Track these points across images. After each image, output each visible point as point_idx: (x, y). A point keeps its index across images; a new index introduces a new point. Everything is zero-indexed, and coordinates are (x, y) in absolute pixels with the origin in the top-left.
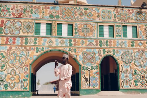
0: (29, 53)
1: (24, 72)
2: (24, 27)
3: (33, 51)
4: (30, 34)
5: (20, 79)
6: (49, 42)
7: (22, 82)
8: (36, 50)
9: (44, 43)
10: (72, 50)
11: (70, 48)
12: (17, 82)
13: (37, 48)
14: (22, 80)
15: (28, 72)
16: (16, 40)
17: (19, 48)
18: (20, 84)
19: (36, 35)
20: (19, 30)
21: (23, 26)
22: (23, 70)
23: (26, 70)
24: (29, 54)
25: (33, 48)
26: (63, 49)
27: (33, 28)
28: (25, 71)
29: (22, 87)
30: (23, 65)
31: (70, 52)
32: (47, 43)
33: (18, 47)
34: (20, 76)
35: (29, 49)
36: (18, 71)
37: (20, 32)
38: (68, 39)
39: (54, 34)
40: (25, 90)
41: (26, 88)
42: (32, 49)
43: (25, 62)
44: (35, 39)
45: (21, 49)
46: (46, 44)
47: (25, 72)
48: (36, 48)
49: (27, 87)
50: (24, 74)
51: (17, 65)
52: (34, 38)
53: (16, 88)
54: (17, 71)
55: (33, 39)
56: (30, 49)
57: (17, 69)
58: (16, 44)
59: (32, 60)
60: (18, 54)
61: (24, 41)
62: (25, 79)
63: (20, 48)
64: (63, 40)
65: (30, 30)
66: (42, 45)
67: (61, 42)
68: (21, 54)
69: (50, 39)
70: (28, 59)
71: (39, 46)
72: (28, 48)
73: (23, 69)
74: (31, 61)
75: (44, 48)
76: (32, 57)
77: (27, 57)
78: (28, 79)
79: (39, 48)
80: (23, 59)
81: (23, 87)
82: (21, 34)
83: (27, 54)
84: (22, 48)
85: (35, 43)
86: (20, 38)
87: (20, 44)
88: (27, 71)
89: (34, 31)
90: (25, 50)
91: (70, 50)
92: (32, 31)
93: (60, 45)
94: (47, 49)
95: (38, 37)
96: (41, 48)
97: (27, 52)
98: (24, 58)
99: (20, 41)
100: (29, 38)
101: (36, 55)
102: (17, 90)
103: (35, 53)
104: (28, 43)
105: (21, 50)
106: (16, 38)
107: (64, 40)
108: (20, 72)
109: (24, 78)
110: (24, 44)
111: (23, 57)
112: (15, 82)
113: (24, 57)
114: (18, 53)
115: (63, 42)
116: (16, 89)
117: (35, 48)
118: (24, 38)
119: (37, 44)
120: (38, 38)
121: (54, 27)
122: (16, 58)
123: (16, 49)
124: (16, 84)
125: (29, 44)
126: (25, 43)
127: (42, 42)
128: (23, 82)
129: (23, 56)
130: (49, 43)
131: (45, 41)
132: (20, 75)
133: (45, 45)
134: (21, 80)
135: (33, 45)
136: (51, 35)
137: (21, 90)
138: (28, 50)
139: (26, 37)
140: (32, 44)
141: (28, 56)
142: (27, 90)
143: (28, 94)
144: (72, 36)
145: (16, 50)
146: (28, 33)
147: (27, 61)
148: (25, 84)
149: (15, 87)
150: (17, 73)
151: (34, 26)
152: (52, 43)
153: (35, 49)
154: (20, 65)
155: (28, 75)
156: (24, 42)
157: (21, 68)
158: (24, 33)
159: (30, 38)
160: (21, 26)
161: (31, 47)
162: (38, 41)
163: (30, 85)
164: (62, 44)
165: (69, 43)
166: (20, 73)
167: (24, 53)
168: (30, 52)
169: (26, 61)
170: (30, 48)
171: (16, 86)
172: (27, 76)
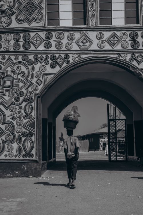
0: (33, 68)
1: (24, 114)
2: (21, 8)
3: (43, 64)
4: (34, 24)
5: (15, 132)
6: (82, 42)
7: (20, 139)
8: (50, 62)
9: (70, 44)
10: (140, 59)
11: (133, 54)
12: (8, 139)
13: (53, 58)
14: (20, 134)
15: (33, 114)
16: (3, 40)
17: (9, 58)
18: (15, 145)
19: (48, 25)
20: (9, 16)
21: (17, 5)
22: (23, 111)
23: (28, 111)
24: (34, 73)
25: (44, 56)
26: (116, 56)
27: (41, 8)
28: (25, 112)
29: (19, 151)
30: (21, 98)
31: (135, 63)
32: (77, 43)
33: (7, 57)
34: (16, 126)
35: (34, 60)
36: (10, 113)
37: (11, 20)
38: (128, 33)
39: (92, 23)
40: (28, 158)
41: (29, 154)
42: (41, 59)
43: (25, 91)
44: (46, 36)
45: (15, 61)
46: (75, 47)
47: (27, 116)
48: (49, 56)
49: (33, 152)
50: (25, 121)
51: (7, 98)
52: (45, 33)
53: (7, 153)
54: (7, 113)
55: (42, 35)
56: (37, 61)
57: (7, 108)
58: (2, 49)
59: (42, 85)
60: (9, 73)
61: (22, 42)
62: (28, 132)
63: (12, 57)
64: (114, 36)
65: (34, 15)
66: (64, 49)
67: (112, 39)
68: (14, 73)
69: (85, 35)
70: (32, 84)
71: (59, 51)
72: (31, 57)
73: (20, 108)
74: (40, 87)
75: (70, 55)
76: (41, 79)
77: (29, 79)
78: (35, 133)
79: (57, 56)
80: (21, 84)
81: (24, 153)
82: (14, 25)
83: (31, 73)
84: (16, 58)
85: (48, 45)
86: (12, 35)
87: (12, 49)
88: (31, 112)
89: (44, 17)
90: (24, 62)
91: (133, 58)
92: (40, 17)
93: (107, 47)
94: (77, 59)
95: (55, 30)
96: (63, 56)
97: (30, 67)
98: (23, 82)
99: (12, 42)
100: (32, 34)
101: (50, 74)
102: (8, 158)
103: (49, 70)
104: (30, 46)
105: (14, 64)
106: (3, 35)
107: (118, 34)
108: (15, 115)
109: (24, 130)
110: (22, 49)
111: (20, 79)
112: (4, 139)
113: (22, 79)
114: (9, 69)
115: (116, 39)
116: (6, 156)
117: (47, 57)
118: (22, 35)
119: (53, 48)
120: (54, 34)
121: (92, 5)
122: (4, 83)
123: (4, 61)
124: (6, 146)
125: (32, 48)
126: (23, 45)
127: (65, 41)
128: (23, 139)
129: (19, 77)
130: (81, 44)
131: (71, 40)
132: (14, 122)
133: (73, 49)
134: (17, 135)
135: (44, 49)
136: (85, 24)
137: (17, 158)
138: (30, 63)
139: (26, 31)
140: (41, 48)
141: (32, 76)
142: (34, 158)
143: (35, 169)
144: (138, 23)
145: (4, 64)
146: (30, 22)
147: (30, 89)
148: (28, 145)
149: (5, 153)
150: (8, 119)
151: (43, 5)
152: (88, 44)
153: (49, 60)
154: (13, 100)
155: (34, 123)
156: (21, 44)
157: (17, 107)
158: (20, 21)
159: (35, 33)
160: (14, 5)
161: (39, 56)
162: (56, 39)
163: (40, 147)
164: (114, 44)
165: (130, 42)
166: (14, 118)
167: (23, 69)
168: (37, 67)
169: (27, 89)
170: (36, 58)
171: (6, 149)
172: (32, 125)
